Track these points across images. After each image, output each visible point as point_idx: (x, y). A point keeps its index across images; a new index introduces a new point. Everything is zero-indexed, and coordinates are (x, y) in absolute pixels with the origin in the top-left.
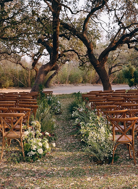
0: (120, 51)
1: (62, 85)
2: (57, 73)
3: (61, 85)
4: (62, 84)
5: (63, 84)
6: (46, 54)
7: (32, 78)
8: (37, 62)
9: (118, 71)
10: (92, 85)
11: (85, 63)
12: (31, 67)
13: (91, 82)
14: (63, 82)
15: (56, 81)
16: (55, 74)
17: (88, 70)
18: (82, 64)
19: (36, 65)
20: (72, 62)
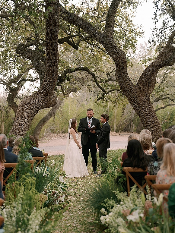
0: (167, 73)
1: (64, 135)
2: (54, 113)
3: (62, 135)
4: (63, 133)
5: (65, 133)
6: (34, 79)
7: (7, 124)
8: (17, 94)
9: (162, 109)
10: (117, 134)
11: (108, 93)
12: (6, 104)
13: (116, 129)
14: (64, 130)
15: (52, 128)
16: (50, 115)
17: (114, 106)
18: (103, 95)
19: (14, 100)
20: (80, 94)
